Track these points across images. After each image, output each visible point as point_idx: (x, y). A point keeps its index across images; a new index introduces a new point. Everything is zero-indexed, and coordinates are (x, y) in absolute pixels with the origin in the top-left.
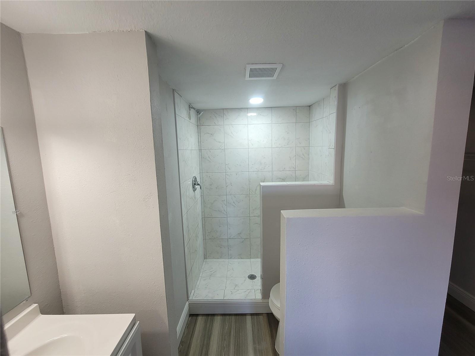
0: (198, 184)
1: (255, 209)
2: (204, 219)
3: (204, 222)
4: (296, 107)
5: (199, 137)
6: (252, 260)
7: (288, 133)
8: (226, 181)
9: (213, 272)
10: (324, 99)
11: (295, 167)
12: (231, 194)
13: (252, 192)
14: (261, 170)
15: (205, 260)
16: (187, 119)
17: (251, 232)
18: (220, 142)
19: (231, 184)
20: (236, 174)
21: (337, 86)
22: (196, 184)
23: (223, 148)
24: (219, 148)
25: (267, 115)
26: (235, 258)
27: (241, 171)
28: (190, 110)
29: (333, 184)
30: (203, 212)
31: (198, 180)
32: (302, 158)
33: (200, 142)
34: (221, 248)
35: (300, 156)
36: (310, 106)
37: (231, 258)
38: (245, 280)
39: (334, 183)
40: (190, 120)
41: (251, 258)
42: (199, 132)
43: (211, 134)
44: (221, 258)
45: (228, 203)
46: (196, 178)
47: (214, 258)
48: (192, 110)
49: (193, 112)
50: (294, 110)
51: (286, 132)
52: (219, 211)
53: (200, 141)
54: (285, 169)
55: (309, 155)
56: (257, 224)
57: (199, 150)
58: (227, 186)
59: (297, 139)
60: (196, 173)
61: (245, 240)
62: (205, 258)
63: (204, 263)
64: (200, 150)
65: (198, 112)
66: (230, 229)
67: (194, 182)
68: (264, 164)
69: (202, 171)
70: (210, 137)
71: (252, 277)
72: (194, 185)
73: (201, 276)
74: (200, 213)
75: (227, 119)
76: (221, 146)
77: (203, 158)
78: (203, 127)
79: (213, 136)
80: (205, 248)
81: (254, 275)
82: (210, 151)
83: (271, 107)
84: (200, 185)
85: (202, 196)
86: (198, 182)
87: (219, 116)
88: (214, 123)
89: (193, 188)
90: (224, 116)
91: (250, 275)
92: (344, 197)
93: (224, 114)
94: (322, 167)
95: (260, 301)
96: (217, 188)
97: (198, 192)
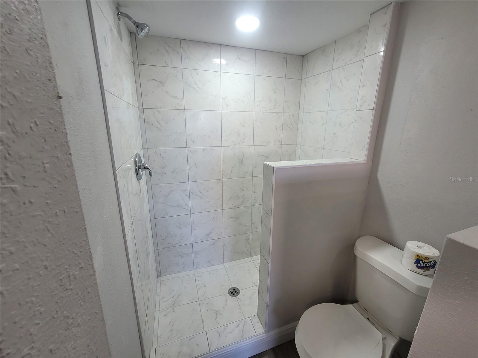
0: (146, 168)
1: (230, 199)
2: (154, 220)
3: (154, 225)
4: (287, 54)
5: (139, 85)
6: (226, 265)
7: (275, 92)
8: (189, 161)
9: (176, 296)
11: (281, 140)
12: (196, 181)
13: (226, 175)
14: (239, 143)
15: (159, 280)
16: (116, 33)
17: (224, 229)
18: (176, 98)
19: (196, 165)
20: (204, 150)
21: (391, 7)
24: (176, 108)
25: (249, 61)
27: (211, 145)
28: (120, 19)
29: (365, 162)
30: (152, 211)
32: (290, 128)
33: (139, 94)
34: (182, 257)
35: (287, 126)
36: (303, 56)
37: (198, 267)
38: (226, 300)
39: (366, 160)
41: (224, 263)
42: (137, 76)
43: (161, 83)
44: (183, 270)
45: (192, 193)
47: (172, 273)
50: (284, 58)
51: (273, 90)
52: (178, 206)
53: (139, 92)
54: (269, 142)
55: (298, 125)
56: (232, 218)
57: (139, 108)
58: (190, 168)
59: (286, 101)
60: (139, 149)
61: (216, 241)
62: (159, 274)
63: (159, 284)
64: (141, 109)
66: (194, 229)
67: (138, 165)
68: (243, 135)
69: (146, 145)
70: (158, 87)
71: (234, 292)
72: (138, 170)
73: (157, 309)
74: (148, 213)
75: (188, 58)
76: (178, 104)
77: (148, 122)
78: (143, 68)
79: (164, 86)
80: (158, 262)
81: (235, 288)
82: (158, 111)
83: (254, 49)
84: (149, 169)
85: (149, 185)
86: (143, 163)
87: (174, 50)
88: (166, 63)
89: (137, 174)
90: (182, 52)
91: (230, 289)
92: (379, 180)
93: (183, 49)
94: (324, 139)
95: (264, 336)
96: (173, 172)
97: (143, 180)
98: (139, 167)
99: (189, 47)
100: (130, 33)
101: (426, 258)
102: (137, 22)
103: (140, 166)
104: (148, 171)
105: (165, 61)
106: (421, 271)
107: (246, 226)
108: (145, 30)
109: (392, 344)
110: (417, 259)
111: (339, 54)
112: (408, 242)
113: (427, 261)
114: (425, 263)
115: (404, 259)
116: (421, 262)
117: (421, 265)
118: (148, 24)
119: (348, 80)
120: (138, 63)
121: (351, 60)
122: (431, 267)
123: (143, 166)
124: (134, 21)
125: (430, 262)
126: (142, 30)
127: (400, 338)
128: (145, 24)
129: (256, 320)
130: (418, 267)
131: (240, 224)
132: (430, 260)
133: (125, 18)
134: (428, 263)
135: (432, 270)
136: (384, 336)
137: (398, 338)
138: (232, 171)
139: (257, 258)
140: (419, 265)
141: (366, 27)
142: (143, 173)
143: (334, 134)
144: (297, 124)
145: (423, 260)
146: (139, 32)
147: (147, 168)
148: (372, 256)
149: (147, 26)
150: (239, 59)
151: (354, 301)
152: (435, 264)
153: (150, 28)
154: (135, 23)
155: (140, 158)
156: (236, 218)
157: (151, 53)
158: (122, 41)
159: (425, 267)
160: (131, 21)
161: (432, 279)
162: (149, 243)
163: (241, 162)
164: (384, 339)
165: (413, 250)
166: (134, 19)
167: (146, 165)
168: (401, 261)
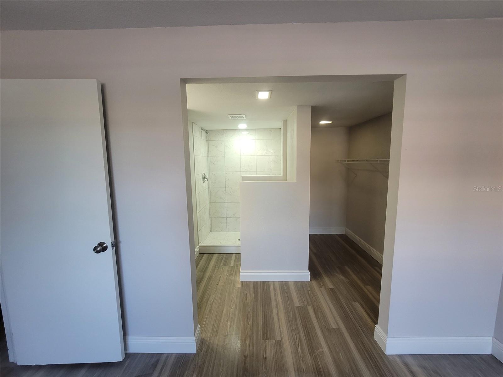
0: (206, 178)
2: (210, 203)
3: (210, 206)
4: (272, 129)
5: (208, 146)
7: (267, 146)
8: (226, 178)
11: (271, 169)
12: (229, 187)
14: (249, 170)
15: (211, 232)
16: (200, 137)
18: (221, 152)
19: (229, 179)
20: (232, 173)
21: (283, 121)
23: (224, 155)
24: (221, 156)
25: (253, 134)
26: (231, 231)
27: (236, 171)
28: (202, 131)
30: (210, 199)
31: (207, 176)
32: (276, 163)
33: (208, 152)
34: (222, 224)
35: (275, 161)
37: (229, 231)
38: (236, 241)
40: (202, 137)
43: (216, 146)
44: (222, 231)
45: (227, 192)
46: (205, 174)
48: (203, 131)
49: (204, 133)
52: (220, 198)
54: (265, 170)
55: (281, 161)
58: (226, 181)
59: (273, 150)
61: (238, 218)
62: (211, 230)
64: (208, 157)
65: (207, 132)
66: (228, 211)
67: (203, 177)
68: (251, 166)
69: (209, 170)
77: (210, 162)
80: (211, 224)
82: (214, 157)
83: (255, 129)
85: (209, 188)
89: (203, 180)
96: (219, 182)
105: (218, 138)
120: (208, 140)
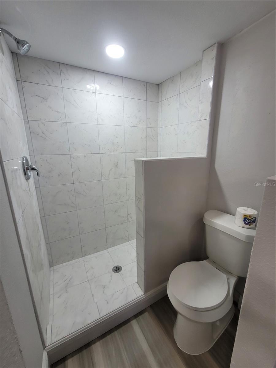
0: (33, 169)
1: (109, 196)
3: (44, 223)
4: (147, 82)
6: (109, 250)
7: (139, 111)
8: (72, 166)
9: (68, 280)
10: (181, 73)
11: (146, 149)
12: (79, 182)
13: (105, 177)
14: (114, 151)
15: (52, 268)
17: (106, 221)
18: (58, 112)
19: (79, 169)
20: (85, 156)
21: (216, 45)
22: (30, 168)
23: (64, 121)
24: (59, 121)
26: (90, 253)
27: (91, 152)
30: (42, 209)
32: (152, 139)
33: (24, 108)
34: (72, 247)
35: (150, 137)
36: (158, 85)
37: (85, 255)
38: (111, 276)
39: (207, 156)
41: (107, 248)
42: (21, 91)
43: (43, 98)
44: (73, 258)
45: (77, 192)
47: (64, 262)
50: (144, 85)
51: (138, 109)
52: (65, 205)
53: (24, 106)
54: (137, 150)
56: (112, 212)
57: (24, 120)
58: (74, 171)
59: (148, 119)
60: (26, 153)
61: (100, 231)
62: (51, 265)
63: (52, 272)
64: (26, 121)
66: (81, 223)
67: (25, 166)
68: (117, 144)
69: (32, 151)
70: (41, 102)
71: (117, 269)
72: (26, 172)
73: (51, 292)
74: (38, 211)
75: (67, 79)
76: (60, 118)
77: (33, 132)
78: (26, 85)
79: (46, 102)
80: (50, 254)
81: (118, 266)
82: (43, 123)
83: (122, 77)
84: (36, 170)
85: (38, 187)
86: (31, 165)
87: (53, 71)
88: (47, 82)
89: (25, 174)
90: (61, 73)
91: (114, 267)
92: (216, 169)
93: (62, 71)
94: (177, 145)
95: (143, 297)
96: (59, 175)
97: (31, 180)
98: (27, 169)
99: (67, 70)
100: (12, 52)
101: (250, 216)
102: (17, 38)
103: (28, 167)
104: (36, 173)
105: (47, 81)
106: (247, 226)
107: (123, 217)
108: (25, 46)
109: (233, 281)
110: (245, 218)
111: (184, 82)
112: (238, 208)
113: (250, 218)
114: (249, 220)
115: (236, 220)
116: (247, 220)
117: (247, 222)
118: (28, 41)
119: (191, 101)
120: (20, 80)
121: (192, 85)
122: (253, 222)
123: (31, 167)
124: (14, 37)
125: (252, 219)
126: (23, 45)
127: (238, 276)
128: (25, 41)
129: (137, 285)
130: (245, 223)
131: (119, 216)
132: (252, 217)
133: (5, 34)
134: (251, 219)
135: (254, 224)
136: (228, 277)
137: (237, 277)
138: (109, 173)
139: (134, 242)
140: (246, 222)
141: (201, 61)
142: (30, 173)
143: (184, 141)
144: (157, 136)
145: (248, 218)
146: (19, 47)
147: (35, 169)
148: (216, 222)
149: (27, 43)
150: (110, 83)
151: (206, 258)
152: (255, 219)
153: (30, 46)
154: (15, 39)
155: (27, 160)
156: (115, 211)
157: (33, 73)
158: (3, 55)
159: (249, 223)
160: (12, 37)
161: (255, 230)
162: (41, 236)
163: (116, 166)
164: (228, 279)
165: (241, 212)
166: (14, 36)
167: (34, 167)
168: (235, 222)
